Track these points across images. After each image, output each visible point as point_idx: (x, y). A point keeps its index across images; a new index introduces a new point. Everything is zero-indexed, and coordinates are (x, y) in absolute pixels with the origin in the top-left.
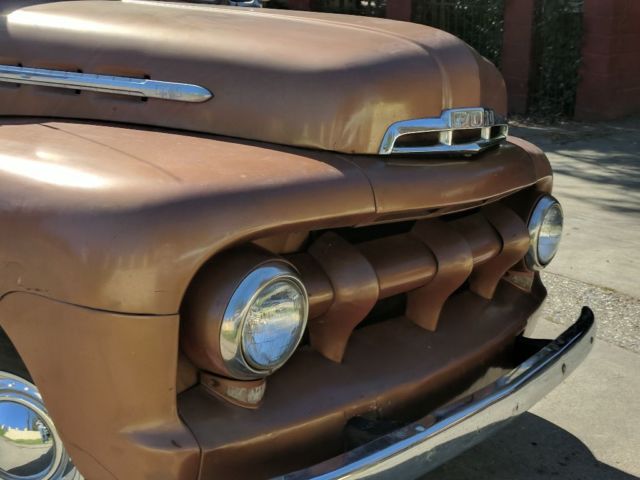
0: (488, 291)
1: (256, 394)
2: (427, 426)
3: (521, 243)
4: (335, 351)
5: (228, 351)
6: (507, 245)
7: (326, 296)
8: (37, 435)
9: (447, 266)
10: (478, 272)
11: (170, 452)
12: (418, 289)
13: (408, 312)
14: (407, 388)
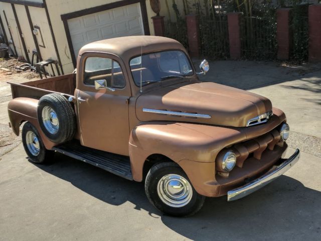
0: (272, 148)
1: (228, 175)
2: (260, 179)
3: (279, 137)
4: (240, 166)
5: (224, 167)
6: (275, 138)
7: (239, 155)
8: (179, 187)
9: (262, 146)
10: (269, 145)
11: (215, 186)
12: (256, 151)
13: (254, 156)
14: (255, 172)
